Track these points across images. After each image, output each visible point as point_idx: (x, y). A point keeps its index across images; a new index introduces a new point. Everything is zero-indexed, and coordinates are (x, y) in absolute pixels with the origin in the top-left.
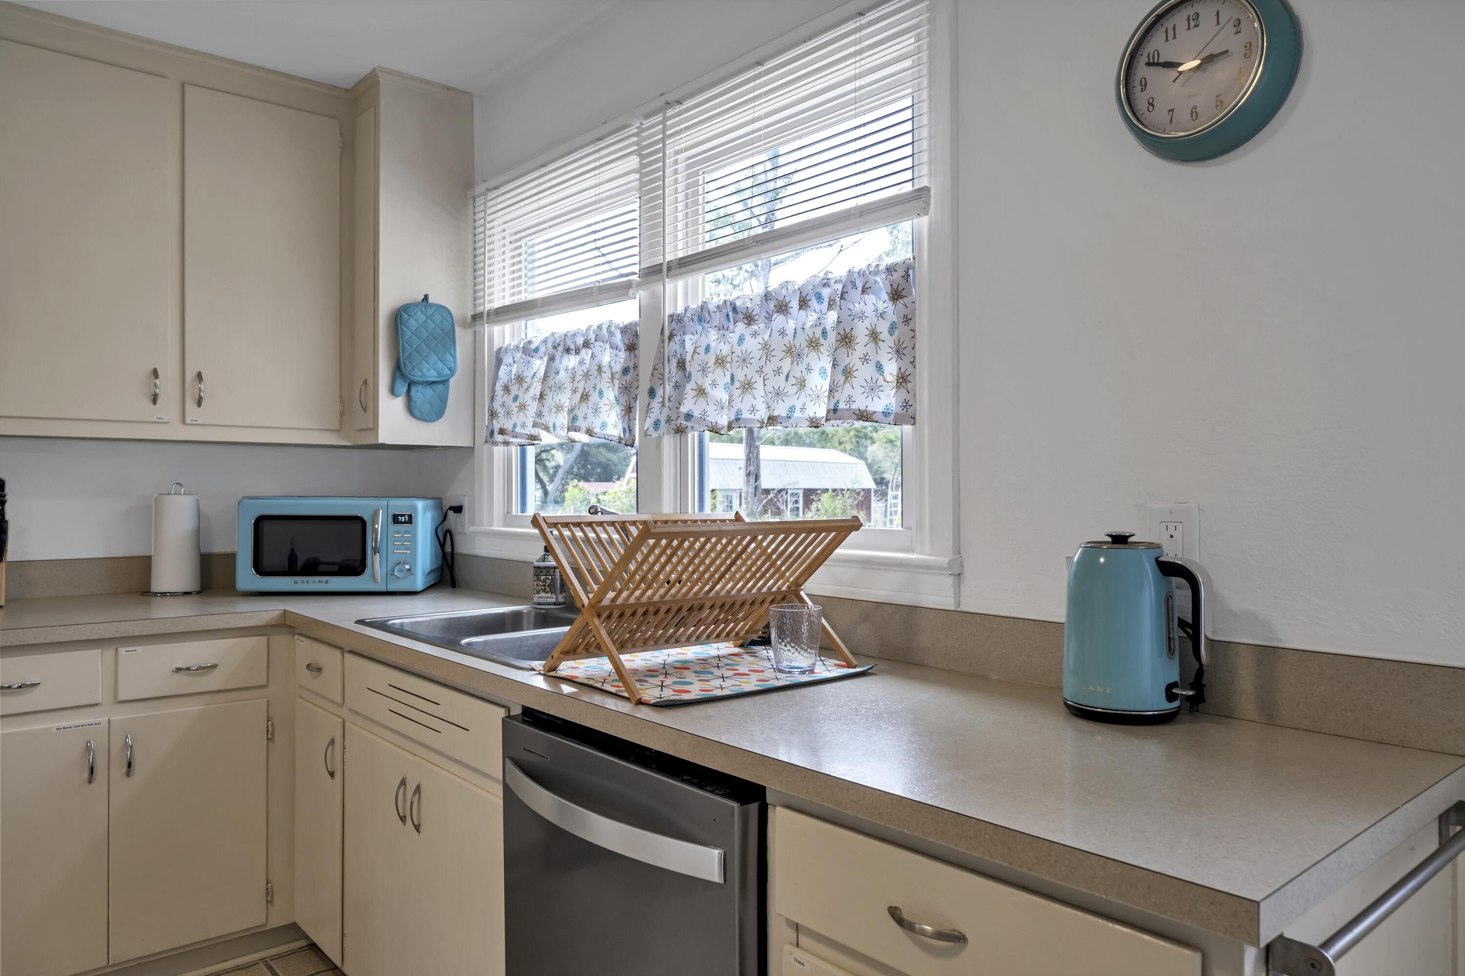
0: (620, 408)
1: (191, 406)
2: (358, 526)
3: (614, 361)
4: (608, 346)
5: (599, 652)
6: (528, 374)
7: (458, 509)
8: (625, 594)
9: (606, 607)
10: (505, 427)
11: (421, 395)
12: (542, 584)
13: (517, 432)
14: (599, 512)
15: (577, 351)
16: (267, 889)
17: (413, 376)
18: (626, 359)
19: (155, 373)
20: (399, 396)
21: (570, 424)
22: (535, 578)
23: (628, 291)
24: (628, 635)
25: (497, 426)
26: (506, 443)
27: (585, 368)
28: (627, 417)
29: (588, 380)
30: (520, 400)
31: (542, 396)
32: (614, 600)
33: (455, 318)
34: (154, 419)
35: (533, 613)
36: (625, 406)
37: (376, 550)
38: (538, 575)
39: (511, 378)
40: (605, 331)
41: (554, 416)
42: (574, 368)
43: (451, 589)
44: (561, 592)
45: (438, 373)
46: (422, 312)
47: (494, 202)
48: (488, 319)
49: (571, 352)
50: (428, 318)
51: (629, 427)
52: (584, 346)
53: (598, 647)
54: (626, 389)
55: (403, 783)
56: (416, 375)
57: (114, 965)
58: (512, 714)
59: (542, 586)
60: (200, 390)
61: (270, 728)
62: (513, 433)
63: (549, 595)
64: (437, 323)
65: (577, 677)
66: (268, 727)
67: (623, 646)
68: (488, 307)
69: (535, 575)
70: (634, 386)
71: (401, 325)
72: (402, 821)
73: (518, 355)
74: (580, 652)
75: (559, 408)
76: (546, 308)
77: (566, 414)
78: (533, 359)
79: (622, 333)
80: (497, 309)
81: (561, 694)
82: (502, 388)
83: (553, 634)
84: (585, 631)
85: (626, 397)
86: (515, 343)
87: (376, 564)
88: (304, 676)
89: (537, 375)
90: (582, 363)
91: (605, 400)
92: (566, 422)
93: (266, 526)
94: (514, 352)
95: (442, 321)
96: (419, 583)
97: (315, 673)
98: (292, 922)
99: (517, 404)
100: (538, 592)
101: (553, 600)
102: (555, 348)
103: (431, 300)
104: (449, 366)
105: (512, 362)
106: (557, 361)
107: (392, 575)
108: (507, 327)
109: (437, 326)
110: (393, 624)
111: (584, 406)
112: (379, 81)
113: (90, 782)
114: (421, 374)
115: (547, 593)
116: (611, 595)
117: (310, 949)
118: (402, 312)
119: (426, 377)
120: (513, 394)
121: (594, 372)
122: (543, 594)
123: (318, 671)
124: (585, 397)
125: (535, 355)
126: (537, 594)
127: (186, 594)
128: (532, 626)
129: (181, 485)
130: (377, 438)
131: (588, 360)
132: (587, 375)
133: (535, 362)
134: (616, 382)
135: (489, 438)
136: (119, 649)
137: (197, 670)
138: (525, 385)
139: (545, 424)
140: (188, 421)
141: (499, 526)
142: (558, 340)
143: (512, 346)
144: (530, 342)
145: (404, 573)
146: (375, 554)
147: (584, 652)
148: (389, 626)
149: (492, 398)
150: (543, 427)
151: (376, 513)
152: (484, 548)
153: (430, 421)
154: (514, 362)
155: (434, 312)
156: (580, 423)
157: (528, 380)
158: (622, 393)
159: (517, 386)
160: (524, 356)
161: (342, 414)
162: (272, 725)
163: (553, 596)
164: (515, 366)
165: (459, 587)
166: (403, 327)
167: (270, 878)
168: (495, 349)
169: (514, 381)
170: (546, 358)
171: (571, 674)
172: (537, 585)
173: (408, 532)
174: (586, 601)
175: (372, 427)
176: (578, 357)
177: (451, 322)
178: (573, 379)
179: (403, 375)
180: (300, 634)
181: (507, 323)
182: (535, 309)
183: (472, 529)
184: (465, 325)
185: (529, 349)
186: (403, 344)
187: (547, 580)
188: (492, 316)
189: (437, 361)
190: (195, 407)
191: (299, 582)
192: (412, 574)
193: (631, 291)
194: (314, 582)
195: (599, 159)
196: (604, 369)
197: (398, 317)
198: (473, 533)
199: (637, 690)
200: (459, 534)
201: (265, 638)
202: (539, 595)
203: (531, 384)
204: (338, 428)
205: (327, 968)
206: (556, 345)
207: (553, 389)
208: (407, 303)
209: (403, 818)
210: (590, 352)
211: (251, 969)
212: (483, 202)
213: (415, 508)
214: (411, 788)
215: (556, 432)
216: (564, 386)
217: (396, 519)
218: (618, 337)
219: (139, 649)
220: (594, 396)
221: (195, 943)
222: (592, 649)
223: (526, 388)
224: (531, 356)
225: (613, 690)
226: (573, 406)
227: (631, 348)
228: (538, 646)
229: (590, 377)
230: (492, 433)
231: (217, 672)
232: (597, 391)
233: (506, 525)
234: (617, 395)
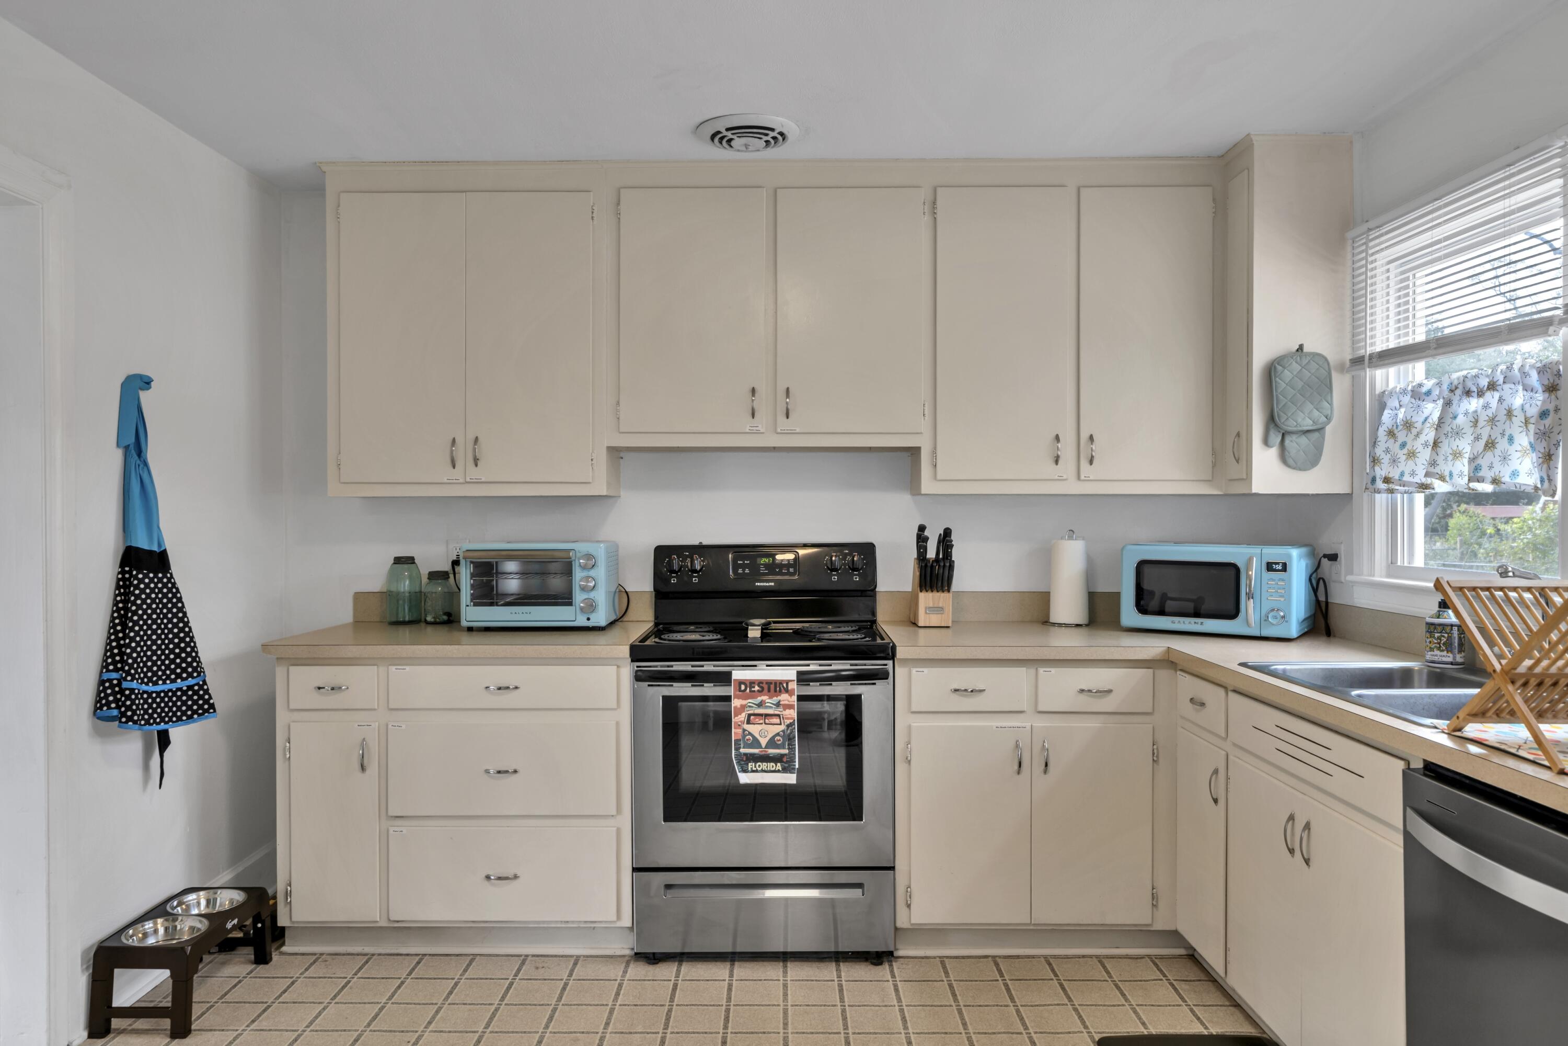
0: (1536, 455)
1: (1084, 464)
2: (1232, 572)
3: (1528, 405)
4: (1520, 388)
5: (1512, 718)
6: (1418, 419)
7: (1333, 557)
8: (1545, 663)
9: (1521, 675)
10: (1390, 475)
11: (1295, 444)
12: (1436, 641)
13: (1405, 481)
14: (1509, 572)
15: (1480, 393)
16: (1153, 894)
17: (1286, 425)
18: (1544, 402)
19: (1057, 438)
20: (1272, 447)
21: (1472, 475)
22: (1428, 635)
23: (1548, 329)
24: (1548, 705)
25: (1380, 472)
26: (1391, 491)
27: (1490, 413)
28: (1545, 466)
29: (1494, 427)
30: (1409, 446)
31: (1436, 444)
32: (1531, 668)
33: (1332, 364)
34: (1056, 477)
35: (1426, 670)
36: (1542, 453)
37: (1250, 596)
38: (1431, 632)
39: (1396, 423)
40: (1516, 371)
41: (1450, 463)
42: (1476, 412)
43: (1325, 638)
44: (1460, 652)
45: (1313, 422)
46: (1296, 362)
47: (1377, 241)
48: (1369, 363)
49: (1473, 394)
50: (1303, 367)
51: (1548, 476)
52: (1488, 389)
53: (1512, 713)
54: (1543, 435)
55: (1291, 818)
56: (1291, 425)
57: (1034, 924)
58: (1412, 766)
59: (1435, 643)
60: (1092, 450)
61: (1155, 751)
62: (1400, 482)
63: (1445, 653)
64: (1313, 371)
65: (1486, 740)
66: (1153, 750)
67: (1541, 715)
68: (1369, 350)
69: (1428, 631)
70: (1556, 430)
71: (1276, 377)
72: (1291, 853)
73: (1406, 399)
74: (1490, 717)
75: (1457, 455)
76: (1441, 351)
77: (1466, 461)
78: (1424, 403)
79: (1539, 373)
80: (1380, 352)
81: (1469, 754)
82: (1385, 433)
83: (1452, 696)
84: (1497, 695)
85: (1544, 444)
86: (1402, 385)
87: (1249, 608)
88: (1188, 710)
89: (1430, 420)
90: (1486, 407)
91: (1516, 446)
92: (1466, 470)
93: (1147, 569)
94: (1401, 396)
95: (1318, 369)
96: (1294, 632)
97: (1198, 707)
98: (1174, 929)
99: (1405, 451)
100: (1431, 649)
101: (1450, 659)
102: (1452, 391)
103: (1306, 349)
104: (1325, 414)
105: (1398, 406)
106: (1454, 405)
107: (1265, 620)
108: (1392, 370)
109: (1312, 374)
110: (1276, 669)
111: (1489, 454)
112: (1253, 144)
113: (1019, 773)
114: (1295, 424)
115: (1443, 651)
116: (1528, 663)
117: (1189, 958)
118: (1277, 365)
119: (1300, 426)
120: (1400, 441)
121: (1502, 416)
122: (1437, 652)
123: (1201, 706)
124: (1490, 445)
125: (1426, 398)
126: (1430, 651)
127: (1078, 625)
128: (1424, 684)
129: (1073, 531)
130: (1251, 489)
131: (1494, 403)
132: (1492, 421)
133: (1426, 406)
134: (1532, 427)
135: (1369, 485)
136: (1039, 669)
137: (1096, 692)
138: (1414, 431)
139: (1440, 473)
140: (1082, 477)
141: (1381, 577)
142: (1456, 382)
143: (1398, 389)
144: (1420, 385)
145: (1278, 620)
146: (1249, 599)
147: (1495, 716)
148: (1272, 671)
149: (1374, 444)
150: (1438, 476)
151: (1250, 560)
152: (1363, 599)
153: (1305, 470)
154: (1400, 406)
155: (1309, 361)
156: (1485, 472)
157: (1419, 425)
158: (1540, 439)
159: (1405, 432)
160: (1413, 401)
161: (1214, 465)
162: (1157, 749)
163: (1450, 654)
164: (1403, 410)
165: (1334, 636)
166: (1277, 379)
167: (1155, 884)
168: (1377, 392)
169: (1400, 427)
170: (1440, 402)
171: (1480, 737)
172: (1430, 642)
173: (1283, 580)
174: (1498, 667)
175: (1245, 477)
176: (1481, 401)
177: (1327, 369)
178: (1475, 423)
179: (1276, 425)
180: (1181, 670)
181: (1390, 367)
182: (1427, 352)
183: (1349, 578)
184: (1342, 369)
185: (1420, 393)
186: (1277, 395)
187: (1442, 638)
188: (1374, 360)
189: (1312, 410)
190: (1088, 465)
191: (1176, 622)
192: (1287, 622)
193: (1551, 329)
194: (1190, 623)
195: (1510, 186)
196: (1515, 413)
197: (1271, 371)
198: (1351, 582)
199: (1560, 761)
200: (1334, 582)
201: (1151, 671)
202: (1432, 653)
203: (1422, 430)
204: (1211, 479)
205: (1206, 979)
206: (1454, 388)
207: (1450, 435)
208: (1280, 355)
209: (1292, 851)
210: (1497, 395)
211: (1139, 960)
212: (1364, 241)
213: (1290, 556)
214: (1299, 825)
215: (1453, 481)
216: (1463, 431)
217: (1270, 567)
218: (1534, 377)
219: (1053, 670)
220: (1502, 444)
221: (1095, 924)
222: (1504, 715)
223: (1416, 433)
224: (1422, 399)
225: (1531, 757)
226: (1476, 454)
227: (1551, 389)
228: (1435, 705)
229: (1497, 423)
230: (1374, 480)
231: (1112, 696)
232: (1506, 437)
233: (1389, 576)
234: (1532, 441)
